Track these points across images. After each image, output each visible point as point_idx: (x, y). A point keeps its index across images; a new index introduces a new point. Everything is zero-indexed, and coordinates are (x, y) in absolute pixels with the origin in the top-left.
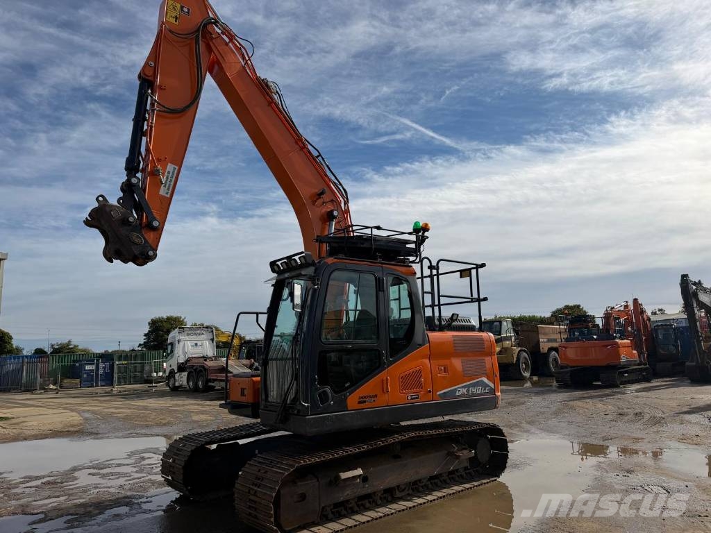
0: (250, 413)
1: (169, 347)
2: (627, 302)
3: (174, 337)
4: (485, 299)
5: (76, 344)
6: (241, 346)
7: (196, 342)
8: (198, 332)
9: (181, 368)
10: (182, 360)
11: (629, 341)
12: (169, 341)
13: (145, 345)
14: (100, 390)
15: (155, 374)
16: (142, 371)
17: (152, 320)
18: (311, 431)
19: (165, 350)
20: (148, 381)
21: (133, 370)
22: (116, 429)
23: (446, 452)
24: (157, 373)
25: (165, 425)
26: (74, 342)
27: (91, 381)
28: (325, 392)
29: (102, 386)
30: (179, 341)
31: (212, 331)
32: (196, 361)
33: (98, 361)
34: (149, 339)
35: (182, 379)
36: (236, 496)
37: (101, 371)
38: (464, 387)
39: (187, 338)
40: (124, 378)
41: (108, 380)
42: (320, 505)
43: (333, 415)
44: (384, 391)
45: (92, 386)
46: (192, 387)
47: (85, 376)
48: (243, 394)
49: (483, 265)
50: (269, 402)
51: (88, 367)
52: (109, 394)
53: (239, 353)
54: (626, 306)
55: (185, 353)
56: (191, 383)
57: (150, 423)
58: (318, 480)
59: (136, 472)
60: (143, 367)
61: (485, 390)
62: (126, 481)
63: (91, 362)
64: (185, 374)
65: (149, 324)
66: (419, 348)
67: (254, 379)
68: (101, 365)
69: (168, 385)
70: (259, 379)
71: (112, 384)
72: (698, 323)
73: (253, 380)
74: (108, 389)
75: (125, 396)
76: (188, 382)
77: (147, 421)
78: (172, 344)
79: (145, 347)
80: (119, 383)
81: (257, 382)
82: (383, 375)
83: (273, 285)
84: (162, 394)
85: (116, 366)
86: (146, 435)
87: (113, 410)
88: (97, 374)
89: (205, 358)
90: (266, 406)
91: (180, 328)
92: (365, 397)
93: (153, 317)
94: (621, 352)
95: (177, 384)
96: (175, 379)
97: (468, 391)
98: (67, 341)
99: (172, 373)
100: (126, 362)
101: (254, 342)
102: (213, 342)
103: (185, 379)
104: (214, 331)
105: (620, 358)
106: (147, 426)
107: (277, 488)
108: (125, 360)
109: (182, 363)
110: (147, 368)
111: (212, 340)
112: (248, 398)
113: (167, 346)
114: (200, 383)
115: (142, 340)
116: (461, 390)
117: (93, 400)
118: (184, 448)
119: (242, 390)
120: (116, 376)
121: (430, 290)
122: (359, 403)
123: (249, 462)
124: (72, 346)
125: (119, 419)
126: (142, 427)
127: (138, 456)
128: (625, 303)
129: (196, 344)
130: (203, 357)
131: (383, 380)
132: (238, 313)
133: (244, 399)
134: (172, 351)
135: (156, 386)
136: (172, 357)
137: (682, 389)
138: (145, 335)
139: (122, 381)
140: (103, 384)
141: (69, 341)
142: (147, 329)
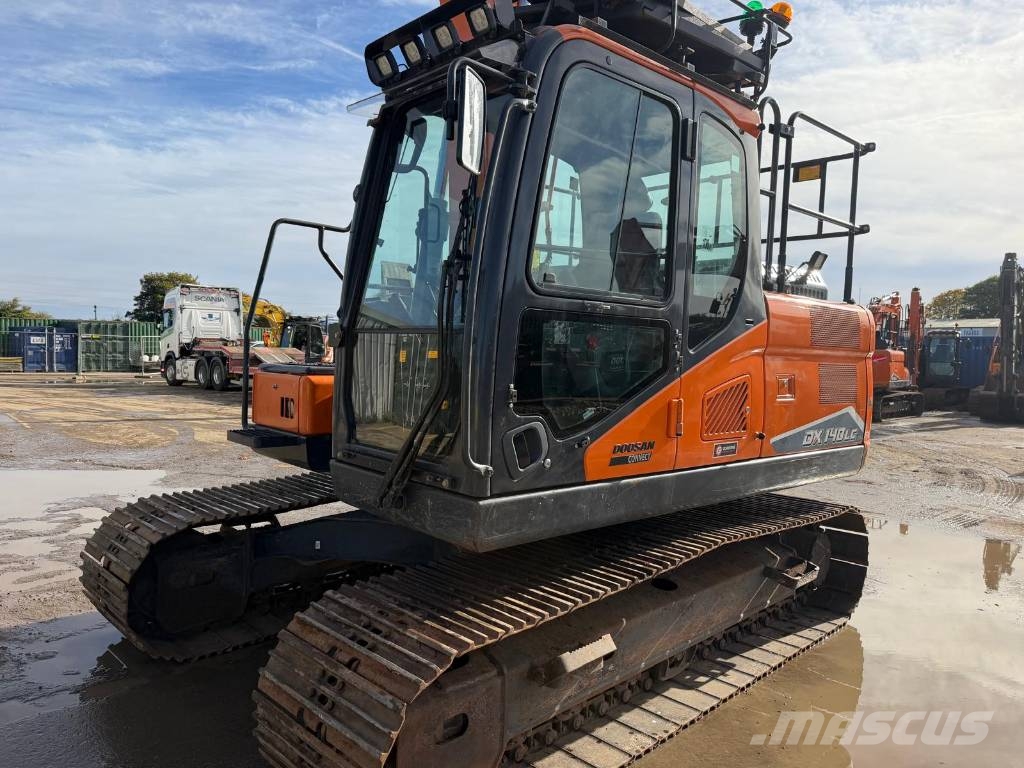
0: (304, 458)
1: (166, 316)
2: (897, 294)
3: (173, 300)
4: (864, 229)
5: (27, 304)
6: (284, 325)
7: (210, 312)
8: (213, 295)
9: (186, 351)
10: (187, 339)
11: (902, 353)
12: (165, 307)
13: (137, 314)
14: (56, 376)
15: (146, 358)
16: (125, 352)
17: (145, 277)
18: (490, 539)
19: (160, 320)
20: (135, 369)
21: (110, 349)
22: (49, 450)
23: (762, 567)
24: (150, 355)
25: (141, 447)
26: (22, 304)
27: (40, 361)
28: (532, 432)
29: (60, 371)
30: (182, 309)
31: (238, 297)
32: (210, 344)
33: (51, 330)
34: (142, 304)
35: (186, 369)
36: (260, 711)
37: (57, 348)
38: (817, 427)
39: (195, 303)
40: (97, 362)
41: (70, 362)
42: (502, 735)
43: (550, 496)
44: (670, 430)
45: (43, 370)
46: (202, 382)
47: (30, 353)
48: (285, 412)
49: (869, 147)
50: (357, 442)
51: (35, 340)
52: (71, 384)
53: (282, 335)
54: (895, 300)
55: (192, 329)
56: (200, 376)
57: (115, 442)
58: (501, 673)
59: (50, 557)
60: (126, 345)
61: (849, 434)
62: (20, 581)
63: (39, 332)
64: (191, 363)
65: (142, 281)
66: (748, 328)
67: (315, 379)
68: (57, 338)
69: (164, 375)
70: (329, 380)
71: (75, 369)
72: (1015, 332)
73: (310, 380)
74: (67, 376)
75: (97, 388)
76: (196, 376)
77: (110, 438)
78: (170, 311)
79: (136, 317)
80: (89, 369)
81: (326, 387)
82: (671, 391)
83: (371, 123)
84: (154, 390)
85: (80, 341)
86: (105, 466)
87: (58, 414)
88: (51, 353)
89: (225, 342)
90: (349, 454)
91: (183, 287)
92: (628, 448)
93: (148, 272)
94: (892, 369)
95: (179, 377)
96: (175, 368)
97: (823, 436)
98: (11, 300)
99: (170, 359)
100: (98, 336)
101: (305, 320)
102: (238, 314)
103: (191, 370)
104: (241, 297)
105: (889, 378)
106: (108, 448)
107: (394, 734)
108: (97, 333)
109: (188, 344)
110: (133, 347)
111: (237, 311)
112: (299, 422)
113: (162, 313)
114: (216, 376)
115: (132, 307)
116: (811, 433)
117: (36, 393)
118: (133, 537)
119: (285, 402)
120: (81, 357)
121: (767, 188)
122: (614, 462)
123: (299, 614)
124: (19, 308)
125: (59, 431)
126: (101, 448)
127: (66, 516)
128: (894, 296)
129: (211, 316)
130: (222, 340)
131: (669, 404)
132: (273, 222)
133: (289, 424)
134: (171, 323)
135: (148, 377)
136: (171, 332)
137: (969, 431)
138: (136, 299)
139: (93, 365)
140: (62, 367)
141: (15, 300)
142: (138, 290)
